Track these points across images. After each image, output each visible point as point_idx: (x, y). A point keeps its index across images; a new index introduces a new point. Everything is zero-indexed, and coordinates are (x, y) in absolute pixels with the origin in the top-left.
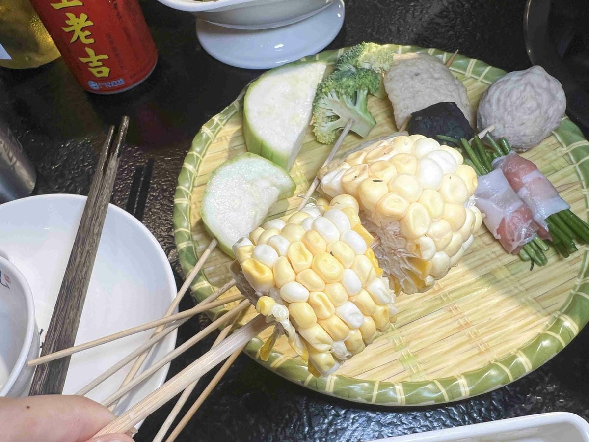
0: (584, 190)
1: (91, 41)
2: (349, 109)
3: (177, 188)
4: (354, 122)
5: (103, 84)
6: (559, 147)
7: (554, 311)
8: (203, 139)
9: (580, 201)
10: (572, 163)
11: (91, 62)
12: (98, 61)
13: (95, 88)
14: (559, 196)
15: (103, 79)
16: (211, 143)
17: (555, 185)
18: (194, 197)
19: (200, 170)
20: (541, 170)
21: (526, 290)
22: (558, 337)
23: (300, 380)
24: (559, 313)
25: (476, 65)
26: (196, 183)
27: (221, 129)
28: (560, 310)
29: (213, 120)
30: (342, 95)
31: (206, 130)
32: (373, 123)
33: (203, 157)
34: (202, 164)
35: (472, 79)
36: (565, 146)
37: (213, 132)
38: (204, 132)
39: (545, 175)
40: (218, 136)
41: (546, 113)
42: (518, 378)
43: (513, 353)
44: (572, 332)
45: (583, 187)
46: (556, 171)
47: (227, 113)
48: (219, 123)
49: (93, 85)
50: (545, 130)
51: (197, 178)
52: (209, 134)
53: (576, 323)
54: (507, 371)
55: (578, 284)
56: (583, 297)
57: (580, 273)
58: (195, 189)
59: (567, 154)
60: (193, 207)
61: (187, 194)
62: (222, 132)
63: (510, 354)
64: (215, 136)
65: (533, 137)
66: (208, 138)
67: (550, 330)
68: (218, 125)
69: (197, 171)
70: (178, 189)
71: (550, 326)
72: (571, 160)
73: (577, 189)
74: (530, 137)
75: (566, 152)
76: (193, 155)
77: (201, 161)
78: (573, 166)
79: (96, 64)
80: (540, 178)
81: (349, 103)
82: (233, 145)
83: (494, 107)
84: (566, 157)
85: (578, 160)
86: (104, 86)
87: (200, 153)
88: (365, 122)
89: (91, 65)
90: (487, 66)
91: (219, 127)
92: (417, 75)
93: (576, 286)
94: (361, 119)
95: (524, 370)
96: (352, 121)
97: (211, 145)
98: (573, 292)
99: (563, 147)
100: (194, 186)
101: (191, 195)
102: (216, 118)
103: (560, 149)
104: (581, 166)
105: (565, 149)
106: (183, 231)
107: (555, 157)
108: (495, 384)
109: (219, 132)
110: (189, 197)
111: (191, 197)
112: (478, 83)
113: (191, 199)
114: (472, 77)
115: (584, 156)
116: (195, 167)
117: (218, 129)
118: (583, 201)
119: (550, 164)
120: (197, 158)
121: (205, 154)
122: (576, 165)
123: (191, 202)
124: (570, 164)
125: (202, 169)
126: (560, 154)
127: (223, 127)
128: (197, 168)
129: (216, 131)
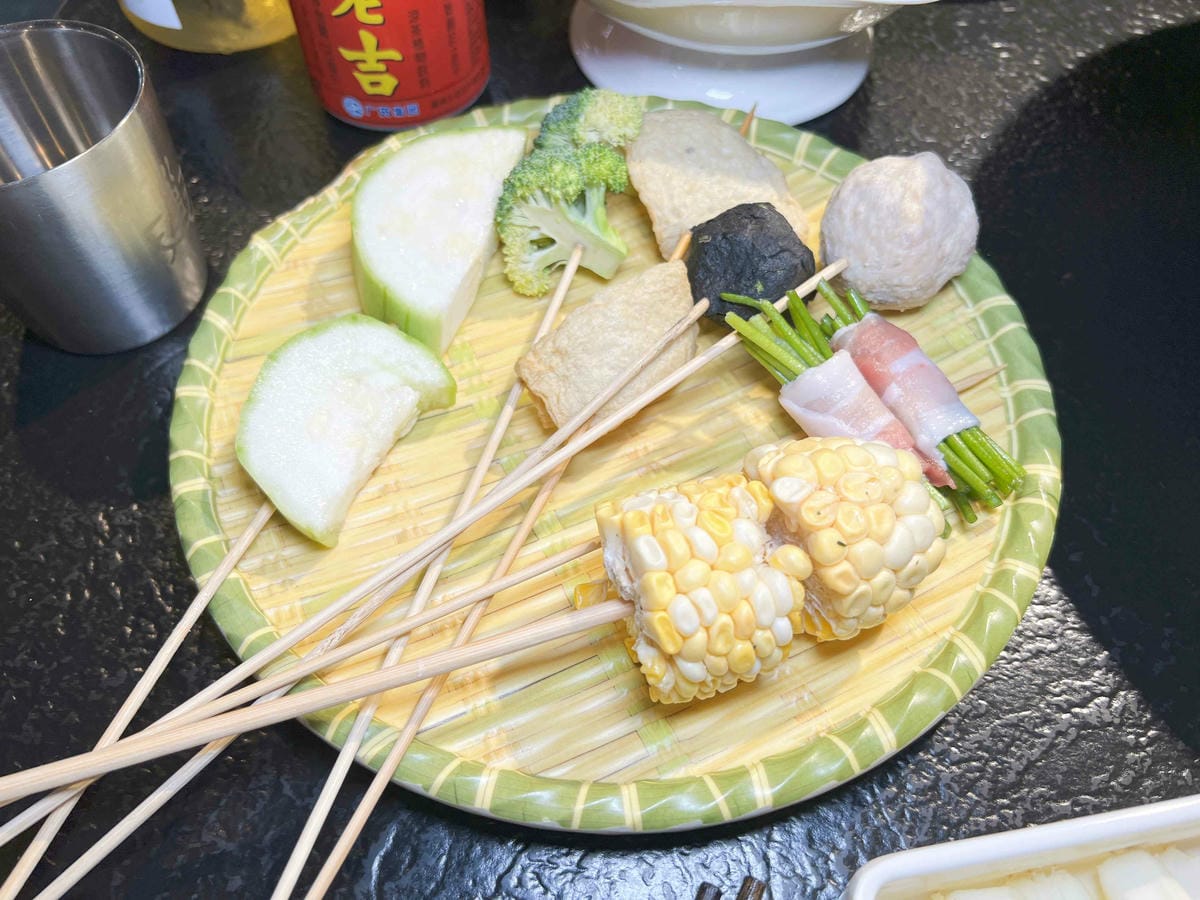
0: (1001, 389)
1: (377, 19)
3: (187, 362)
5: (373, 108)
6: (959, 306)
7: (945, 627)
8: (253, 261)
9: (997, 409)
10: (983, 338)
11: (364, 61)
12: (379, 61)
13: (355, 115)
14: (959, 400)
15: (379, 99)
16: (271, 270)
17: (952, 379)
18: (222, 383)
19: (242, 327)
20: (925, 350)
22: (948, 679)
23: (420, 785)
24: (952, 630)
25: (812, 145)
26: (230, 354)
27: (296, 243)
28: (955, 624)
29: (279, 225)
31: (260, 243)
33: (251, 299)
34: (246, 316)
35: (803, 171)
36: (970, 305)
37: (278, 249)
38: (256, 248)
39: (934, 360)
40: (289, 256)
41: (940, 246)
42: (868, 765)
43: (862, 714)
44: (974, 669)
45: (1001, 384)
46: (956, 352)
47: (310, 211)
48: (292, 230)
49: (353, 108)
50: (937, 277)
51: (233, 343)
52: (267, 253)
53: (981, 650)
54: (849, 752)
55: (988, 571)
56: (997, 598)
57: (993, 551)
58: (226, 366)
59: (974, 319)
60: (219, 404)
61: (207, 377)
62: (297, 248)
63: (857, 715)
64: (282, 258)
65: (915, 288)
66: (265, 261)
67: (935, 665)
68: (288, 234)
69: (236, 329)
70: (189, 366)
71: (935, 657)
72: (981, 332)
73: (991, 388)
74: (910, 290)
75: (972, 316)
76: (227, 295)
77: (245, 308)
78: (984, 343)
79: (372, 65)
80: (922, 366)
82: (321, 277)
83: (848, 224)
84: (973, 325)
85: (993, 330)
86: (374, 114)
87: (245, 292)
88: (607, 249)
89: (361, 66)
90: (831, 148)
91: (291, 240)
92: (689, 151)
93: (985, 575)
95: (881, 749)
96: (580, 247)
97: (271, 276)
98: (979, 588)
99: (967, 306)
100: (224, 361)
101: (217, 379)
102: (284, 221)
103: (962, 310)
104: (998, 343)
105: (971, 311)
106: (188, 456)
107: (952, 325)
108: (824, 780)
109: (290, 249)
110: (211, 384)
111: (215, 385)
112: (817, 180)
113: (214, 388)
114: (804, 167)
115: (1003, 325)
116: (230, 321)
117: (288, 243)
118: (1001, 410)
119: (944, 337)
120: (238, 301)
121: (255, 294)
122: (990, 341)
123: (214, 395)
124: (979, 340)
125: (248, 324)
126: (961, 320)
127: (301, 241)
128: (234, 323)
129: (285, 248)
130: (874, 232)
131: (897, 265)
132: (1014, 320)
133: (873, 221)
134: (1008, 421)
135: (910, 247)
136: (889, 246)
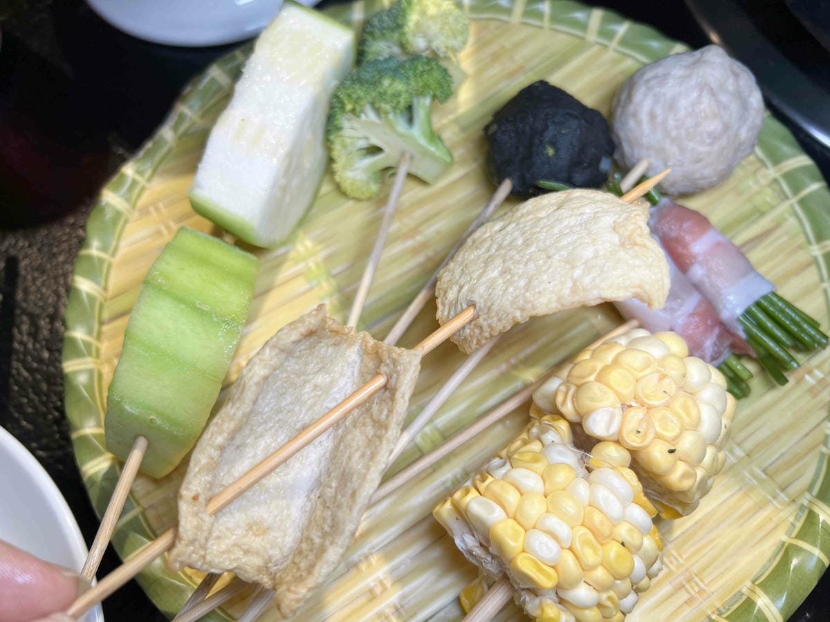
2: (401, 136)
3: (66, 336)
4: (412, 158)
6: (760, 168)
7: (801, 494)
8: (107, 217)
9: (810, 269)
10: (787, 198)
16: (126, 221)
18: (105, 347)
19: (110, 284)
21: (748, 455)
24: (808, 497)
25: (604, 21)
26: (106, 315)
27: (143, 189)
28: (810, 488)
29: (123, 176)
30: (386, 113)
31: (110, 197)
32: (448, 159)
33: (113, 255)
34: (113, 273)
35: (597, 48)
36: (771, 167)
37: (128, 200)
38: (107, 204)
40: (141, 203)
43: (744, 592)
46: (764, 214)
47: (150, 154)
48: (138, 178)
51: (107, 304)
52: (118, 206)
58: (105, 328)
59: (775, 181)
60: (105, 370)
62: (146, 194)
63: (740, 595)
64: (134, 206)
66: (118, 214)
68: (134, 182)
69: (105, 289)
71: (799, 525)
72: (783, 192)
73: (800, 248)
75: (774, 177)
76: (90, 258)
77: (110, 265)
78: (788, 203)
81: (401, 126)
84: (775, 186)
85: (796, 189)
87: (105, 249)
88: (434, 158)
91: (139, 187)
94: (425, 153)
96: (408, 156)
97: (127, 226)
98: (824, 450)
99: (766, 166)
100: (101, 324)
101: (98, 344)
102: (129, 170)
103: (763, 171)
104: (802, 202)
105: (772, 172)
106: (89, 434)
107: (755, 188)
109: (139, 196)
110: (94, 353)
111: (98, 350)
112: (610, 55)
113: (98, 356)
114: (598, 43)
115: (805, 186)
116: (98, 283)
117: (136, 191)
118: (813, 269)
119: (750, 201)
120: (101, 260)
121: (116, 249)
122: (794, 200)
123: (99, 361)
124: (783, 200)
125: (116, 280)
126: (763, 182)
127: (147, 185)
128: (103, 283)
129: (134, 197)
130: (674, 133)
131: (699, 161)
132: (816, 180)
133: (671, 123)
134: (822, 280)
135: (711, 144)
136: (691, 145)
